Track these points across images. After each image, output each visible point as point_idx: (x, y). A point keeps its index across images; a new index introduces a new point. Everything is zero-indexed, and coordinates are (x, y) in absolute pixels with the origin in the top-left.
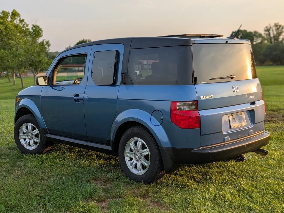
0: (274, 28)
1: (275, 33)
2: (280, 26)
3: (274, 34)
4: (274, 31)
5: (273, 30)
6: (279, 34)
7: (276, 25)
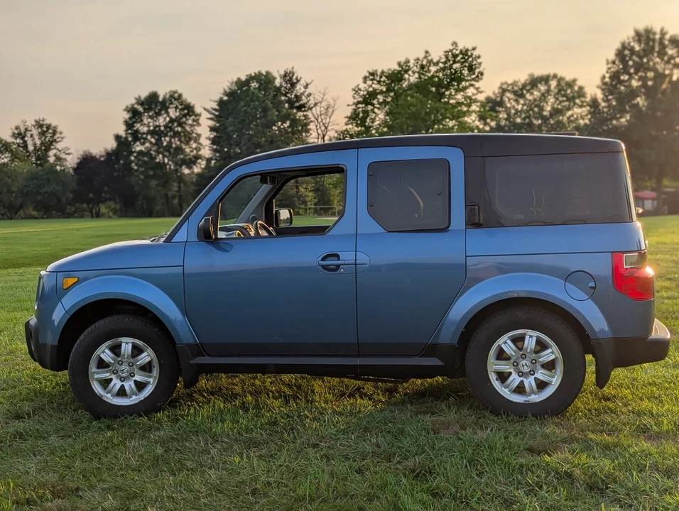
0: (35, 132)
1: (38, 142)
2: (49, 127)
3: (35, 145)
4: (36, 137)
5: (32, 136)
6: (48, 146)
7: (39, 125)
